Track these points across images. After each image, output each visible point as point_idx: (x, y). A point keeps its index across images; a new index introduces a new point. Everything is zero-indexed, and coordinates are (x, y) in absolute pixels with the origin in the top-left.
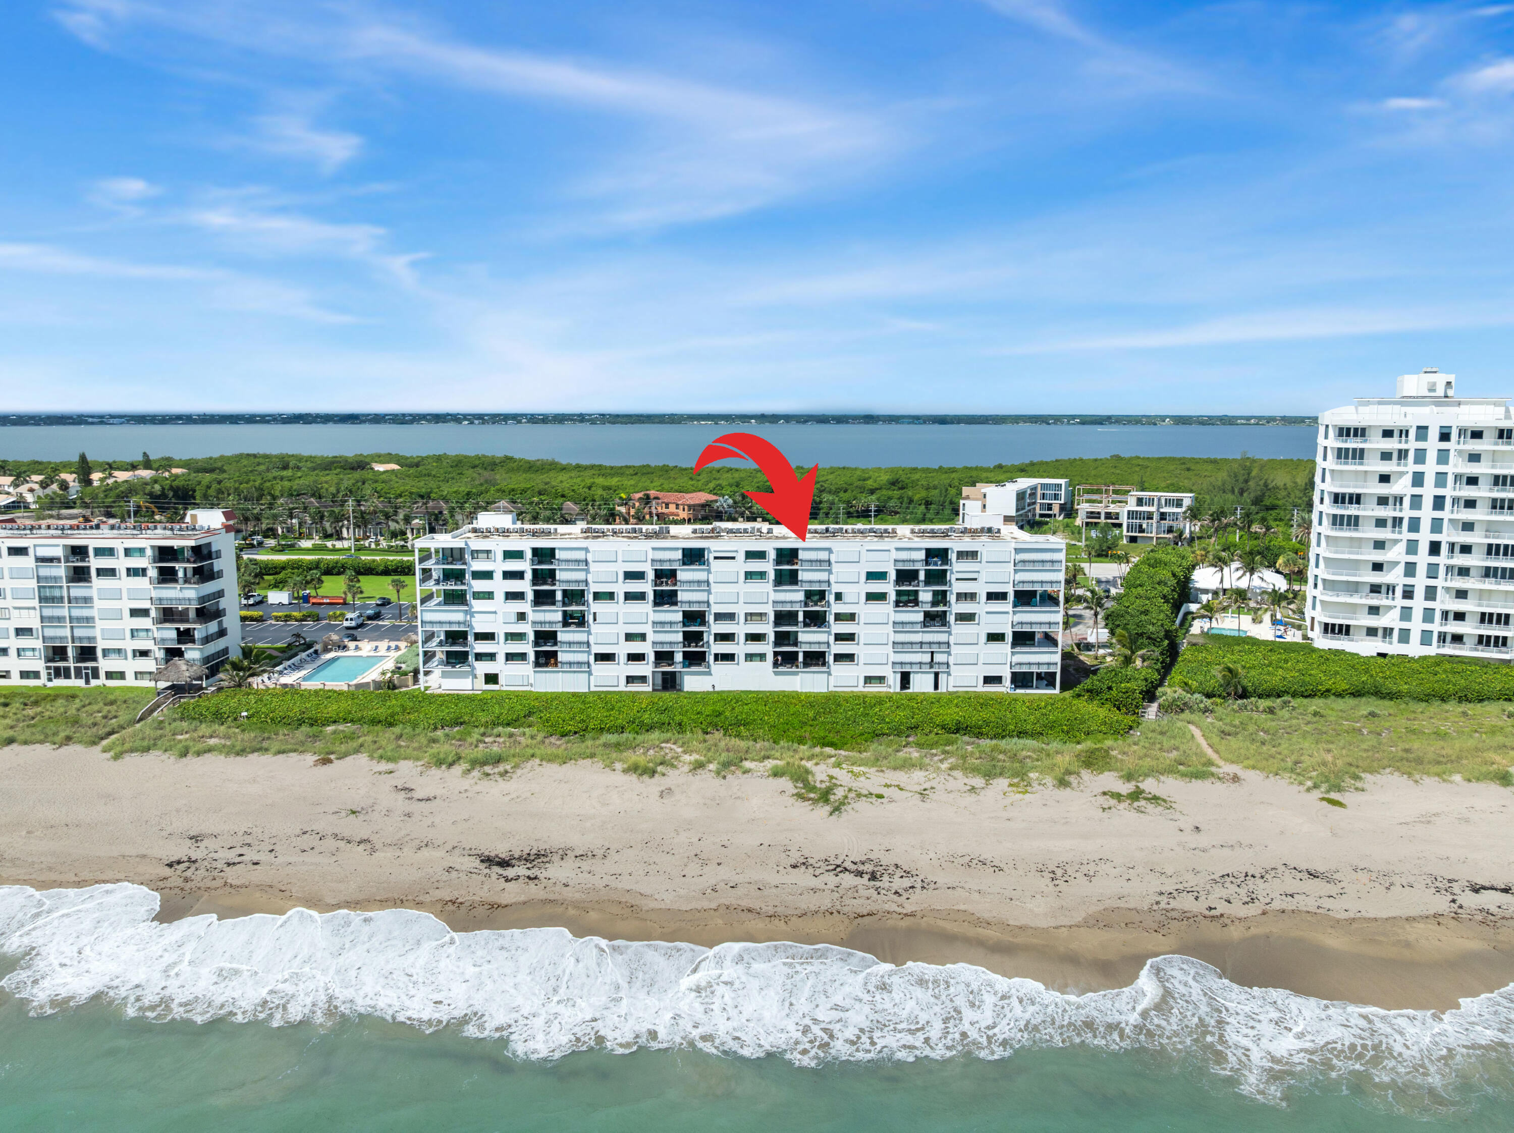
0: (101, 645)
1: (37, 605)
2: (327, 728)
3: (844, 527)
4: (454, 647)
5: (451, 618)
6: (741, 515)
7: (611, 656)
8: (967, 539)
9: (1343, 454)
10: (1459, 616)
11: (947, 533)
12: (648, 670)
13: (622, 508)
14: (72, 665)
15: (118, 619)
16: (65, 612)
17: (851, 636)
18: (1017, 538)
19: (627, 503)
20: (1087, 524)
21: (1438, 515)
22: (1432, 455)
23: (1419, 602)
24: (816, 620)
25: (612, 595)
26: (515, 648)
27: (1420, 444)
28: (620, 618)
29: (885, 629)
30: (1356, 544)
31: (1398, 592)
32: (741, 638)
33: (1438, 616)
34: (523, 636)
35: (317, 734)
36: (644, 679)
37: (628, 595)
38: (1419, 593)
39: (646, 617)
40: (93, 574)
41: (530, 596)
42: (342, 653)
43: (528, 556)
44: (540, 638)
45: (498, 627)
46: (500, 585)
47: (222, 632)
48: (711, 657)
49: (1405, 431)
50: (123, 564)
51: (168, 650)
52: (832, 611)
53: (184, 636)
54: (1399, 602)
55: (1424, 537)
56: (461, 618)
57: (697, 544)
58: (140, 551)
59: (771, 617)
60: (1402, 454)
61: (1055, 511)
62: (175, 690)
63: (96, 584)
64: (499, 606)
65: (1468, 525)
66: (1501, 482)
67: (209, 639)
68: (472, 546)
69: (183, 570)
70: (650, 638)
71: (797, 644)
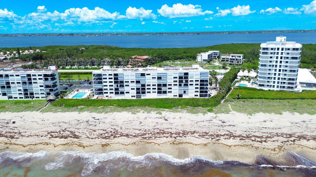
0: (34, 92)
1: (22, 85)
2: (79, 107)
3: (170, 68)
4: (100, 91)
5: (99, 86)
6: (154, 60)
7: (128, 92)
8: (192, 70)
9: (263, 53)
10: (284, 83)
11: (188, 69)
12: (135, 95)
13: (130, 60)
14: (29, 96)
15: (38, 87)
16: (27, 86)
17: (171, 88)
18: (201, 70)
19: (131, 58)
20: (222, 61)
21: (281, 64)
22: (280, 53)
23: (276, 80)
24: (165, 85)
25: (128, 82)
26: (111, 91)
27: (278, 51)
28: (130, 86)
29: (177, 87)
30: (266, 70)
31: (273, 78)
32: (151, 89)
33: (280, 83)
34: (112, 89)
35: (78, 108)
36: (134, 96)
37: (131, 82)
38: (277, 79)
39: (134, 85)
40: (32, 79)
41: (113, 82)
42: (79, 92)
43: (113, 75)
44: (116, 89)
45: (108, 88)
46: (108, 80)
47: (57, 89)
48: (146, 92)
49: (275, 49)
50: (38, 77)
51: (47, 93)
52: (168, 84)
53: (51, 90)
54: (273, 80)
55: (278, 68)
56: (101, 86)
57: (143, 72)
58: (41, 75)
59: (157, 85)
60: (275, 53)
61: (217, 57)
62: (50, 100)
63: (33, 81)
64: (108, 84)
65: (286, 66)
66: (293, 58)
67: (55, 90)
68: (103, 73)
69: (49, 78)
70: (136, 89)
71: (161, 90)
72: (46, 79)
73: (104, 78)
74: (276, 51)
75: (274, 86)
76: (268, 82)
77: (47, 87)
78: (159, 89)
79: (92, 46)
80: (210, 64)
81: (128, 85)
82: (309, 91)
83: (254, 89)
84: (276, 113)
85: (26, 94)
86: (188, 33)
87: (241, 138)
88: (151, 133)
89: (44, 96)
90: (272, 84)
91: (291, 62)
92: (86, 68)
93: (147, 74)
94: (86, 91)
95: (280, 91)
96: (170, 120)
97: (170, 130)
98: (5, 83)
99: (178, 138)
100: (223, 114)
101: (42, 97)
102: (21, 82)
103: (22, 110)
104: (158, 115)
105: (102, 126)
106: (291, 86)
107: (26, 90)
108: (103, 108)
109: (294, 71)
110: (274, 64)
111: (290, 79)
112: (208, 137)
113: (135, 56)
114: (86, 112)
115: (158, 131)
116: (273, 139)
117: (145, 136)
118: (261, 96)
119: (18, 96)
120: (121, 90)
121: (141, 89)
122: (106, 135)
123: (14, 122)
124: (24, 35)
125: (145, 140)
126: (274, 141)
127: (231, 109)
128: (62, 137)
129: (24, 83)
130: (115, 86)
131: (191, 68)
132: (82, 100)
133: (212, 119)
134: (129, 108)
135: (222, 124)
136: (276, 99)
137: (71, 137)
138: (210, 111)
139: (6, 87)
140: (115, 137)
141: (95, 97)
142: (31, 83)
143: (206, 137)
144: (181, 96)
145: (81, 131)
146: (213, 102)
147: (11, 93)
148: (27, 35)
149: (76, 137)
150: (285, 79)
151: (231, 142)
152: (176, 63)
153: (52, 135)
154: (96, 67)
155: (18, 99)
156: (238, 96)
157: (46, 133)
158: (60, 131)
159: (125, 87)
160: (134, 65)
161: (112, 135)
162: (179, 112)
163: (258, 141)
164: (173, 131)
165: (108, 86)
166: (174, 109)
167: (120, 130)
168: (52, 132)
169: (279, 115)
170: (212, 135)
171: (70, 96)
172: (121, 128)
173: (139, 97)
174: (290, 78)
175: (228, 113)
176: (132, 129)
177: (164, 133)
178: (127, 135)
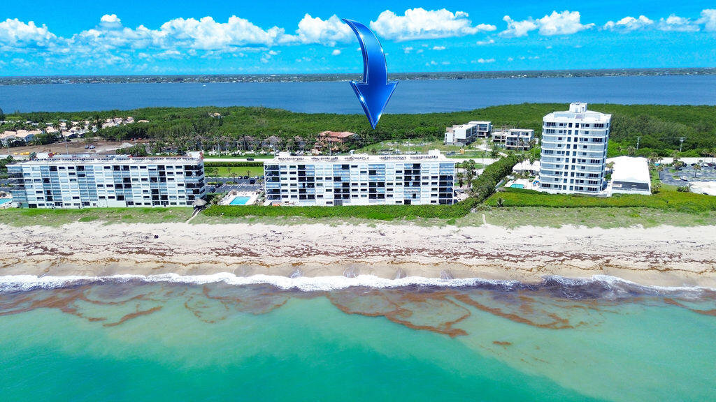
0: (169, 195)
1: (149, 183)
2: (247, 217)
3: (391, 156)
4: (275, 194)
5: (275, 186)
6: (362, 140)
7: (322, 196)
8: (427, 160)
9: (548, 131)
10: (582, 181)
11: (421, 158)
12: (333, 200)
13: (318, 139)
14: (160, 201)
15: (174, 187)
16: (158, 186)
17: (392, 190)
18: (443, 159)
19: (319, 137)
20: (494, 141)
21: (575, 150)
22: (573, 132)
23: (569, 177)
24: (381, 185)
25: (322, 178)
26: (294, 194)
27: (570, 129)
28: (324, 185)
29: (402, 187)
30: (552, 159)
31: (563, 174)
32: (359, 190)
33: (575, 182)
34: (296, 191)
35: (245, 219)
36: (332, 202)
37: (326, 178)
38: (569, 174)
39: (332, 185)
40: (166, 173)
41: (297, 179)
42: (237, 196)
43: (297, 167)
44: (301, 191)
45: (289, 188)
46: (289, 176)
47: (204, 190)
48: (351, 196)
49: (566, 125)
50: (175, 170)
51: (189, 196)
52: (386, 182)
53: (195, 192)
54: (563, 177)
55: (571, 157)
56: (278, 186)
57: (346, 163)
58: (180, 167)
59: (368, 184)
60: (565, 131)
61: (485, 134)
62: (199, 208)
63: (167, 176)
64: (289, 182)
65: (585, 154)
66: (595, 140)
67: (202, 192)
68: (280, 165)
69: (194, 172)
70: (333, 191)
71: (376, 192)
72: (189, 174)
73: (282, 173)
74: (568, 128)
75: (565, 187)
76: (557, 179)
77: (189, 186)
78: (371, 190)
79: (235, 109)
80: (470, 148)
81: (322, 184)
82: (623, 195)
83: (532, 192)
84: (551, 226)
85: (155, 198)
86: (438, 75)
87: (490, 257)
88: (360, 251)
89: (185, 201)
90: (562, 183)
91: (592, 147)
92: (235, 155)
93: (352, 167)
94: (249, 194)
95: (574, 195)
96: (389, 235)
97: (388, 248)
98: (122, 180)
99: (399, 257)
100: (470, 228)
101: (181, 203)
102: (148, 177)
103: (161, 220)
104: (370, 229)
105: (287, 242)
106: (592, 186)
107: (155, 191)
108: (285, 218)
109: (598, 162)
110: (565, 149)
111: (591, 175)
112: (442, 256)
113: (325, 132)
114: (259, 224)
115: (371, 248)
116: (535, 258)
117: (351, 254)
118: (539, 203)
119: (143, 201)
120: (309, 191)
121: (342, 191)
122: (296, 252)
123: (156, 237)
124: (76, 79)
125: (352, 259)
126: (534, 261)
127: (484, 221)
128: (233, 255)
129: (153, 180)
130: (299, 186)
131: (426, 156)
132: (249, 207)
133: (452, 234)
134: (325, 218)
135: (466, 240)
136: (562, 207)
137: (247, 255)
138: (449, 223)
139: (124, 186)
140: (309, 255)
141: (267, 203)
142: (163, 180)
143: (439, 255)
144: (407, 202)
145: (258, 247)
146: (457, 211)
147: (132, 196)
148: (83, 81)
149: (252, 254)
150: (583, 175)
151: (474, 261)
152: (405, 145)
153: (217, 252)
154: (252, 152)
155: (143, 206)
156: (500, 201)
157: (209, 250)
158: (227, 248)
159: (317, 188)
160: (324, 150)
161: (304, 253)
162: (403, 224)
163: (511, 261)
164: (393, 248)
165: (289, 185)
166: (395, 220)
167: (314, 247)
168: (216, 249)
169: (556, 229)
170: (448, 253)
171: (226, 201)
172: (316, 245)
173: (338, 203)
174: (591, 173)
175: (478, 226)
176: (332, 246)
177: (379, 250)
178: (326, 253)
